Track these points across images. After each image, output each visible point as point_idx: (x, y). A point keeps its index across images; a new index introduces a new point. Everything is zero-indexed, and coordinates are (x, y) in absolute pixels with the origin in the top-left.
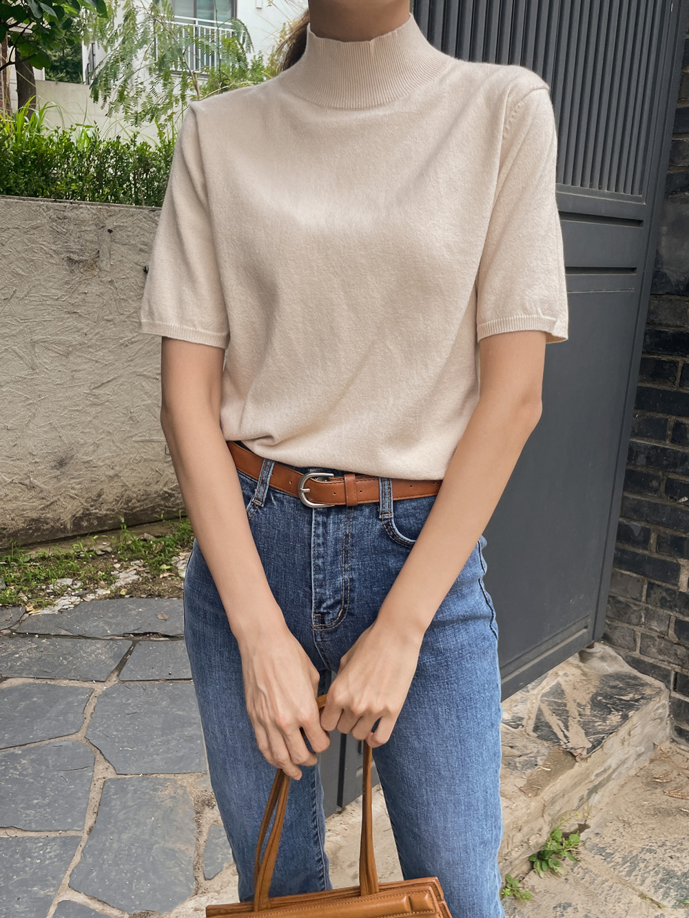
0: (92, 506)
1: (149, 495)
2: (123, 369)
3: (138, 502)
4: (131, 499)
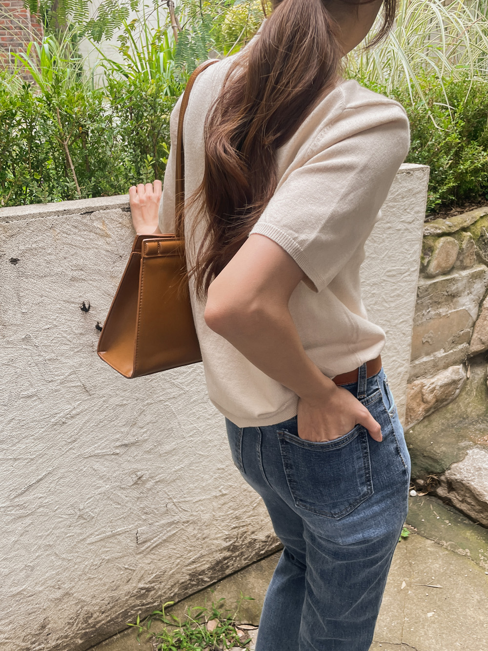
0: (33, 643)
1: (117, 601)
2: (61, 456)
3: (103, 613)
4: (92, 614)
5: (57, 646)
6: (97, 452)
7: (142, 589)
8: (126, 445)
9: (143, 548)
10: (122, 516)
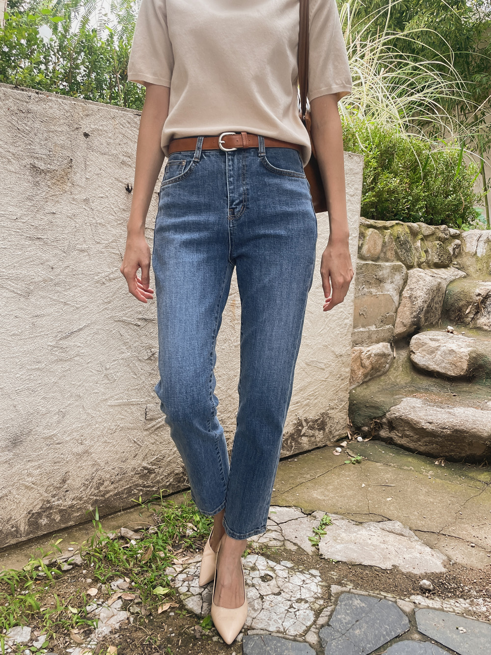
0: (54, 496)
1: (124, 474)
2: (98, 313)
3: (112, 484)
4: (103, 481)
5: (72, 506)
6: (124, 318)
7: (145, 468)
8: (145, 320)
9: (149, 426)
10: (137, 387)
